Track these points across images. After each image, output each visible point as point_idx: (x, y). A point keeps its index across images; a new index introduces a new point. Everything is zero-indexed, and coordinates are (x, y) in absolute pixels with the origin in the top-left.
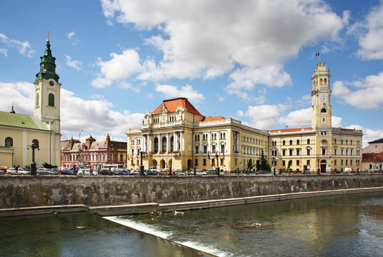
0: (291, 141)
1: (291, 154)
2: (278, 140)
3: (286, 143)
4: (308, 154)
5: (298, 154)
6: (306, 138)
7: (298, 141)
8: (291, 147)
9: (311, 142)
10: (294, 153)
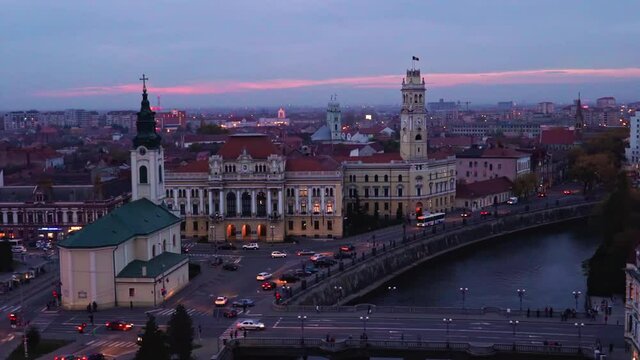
0: (376, 177)
1: (376, 194)
2: (357, 173)
3: (370, 179)
4: (400, 195)
5: (386, 195)
6: (396, 173)
7: (386, 177)
8: (376, 184)
9: (403, 179)
10: (381, 192)
